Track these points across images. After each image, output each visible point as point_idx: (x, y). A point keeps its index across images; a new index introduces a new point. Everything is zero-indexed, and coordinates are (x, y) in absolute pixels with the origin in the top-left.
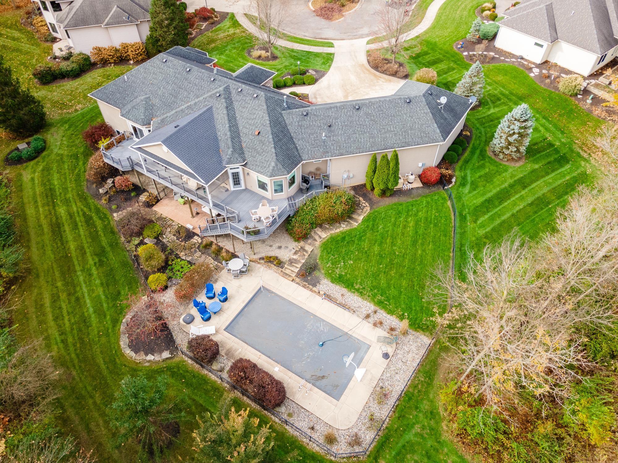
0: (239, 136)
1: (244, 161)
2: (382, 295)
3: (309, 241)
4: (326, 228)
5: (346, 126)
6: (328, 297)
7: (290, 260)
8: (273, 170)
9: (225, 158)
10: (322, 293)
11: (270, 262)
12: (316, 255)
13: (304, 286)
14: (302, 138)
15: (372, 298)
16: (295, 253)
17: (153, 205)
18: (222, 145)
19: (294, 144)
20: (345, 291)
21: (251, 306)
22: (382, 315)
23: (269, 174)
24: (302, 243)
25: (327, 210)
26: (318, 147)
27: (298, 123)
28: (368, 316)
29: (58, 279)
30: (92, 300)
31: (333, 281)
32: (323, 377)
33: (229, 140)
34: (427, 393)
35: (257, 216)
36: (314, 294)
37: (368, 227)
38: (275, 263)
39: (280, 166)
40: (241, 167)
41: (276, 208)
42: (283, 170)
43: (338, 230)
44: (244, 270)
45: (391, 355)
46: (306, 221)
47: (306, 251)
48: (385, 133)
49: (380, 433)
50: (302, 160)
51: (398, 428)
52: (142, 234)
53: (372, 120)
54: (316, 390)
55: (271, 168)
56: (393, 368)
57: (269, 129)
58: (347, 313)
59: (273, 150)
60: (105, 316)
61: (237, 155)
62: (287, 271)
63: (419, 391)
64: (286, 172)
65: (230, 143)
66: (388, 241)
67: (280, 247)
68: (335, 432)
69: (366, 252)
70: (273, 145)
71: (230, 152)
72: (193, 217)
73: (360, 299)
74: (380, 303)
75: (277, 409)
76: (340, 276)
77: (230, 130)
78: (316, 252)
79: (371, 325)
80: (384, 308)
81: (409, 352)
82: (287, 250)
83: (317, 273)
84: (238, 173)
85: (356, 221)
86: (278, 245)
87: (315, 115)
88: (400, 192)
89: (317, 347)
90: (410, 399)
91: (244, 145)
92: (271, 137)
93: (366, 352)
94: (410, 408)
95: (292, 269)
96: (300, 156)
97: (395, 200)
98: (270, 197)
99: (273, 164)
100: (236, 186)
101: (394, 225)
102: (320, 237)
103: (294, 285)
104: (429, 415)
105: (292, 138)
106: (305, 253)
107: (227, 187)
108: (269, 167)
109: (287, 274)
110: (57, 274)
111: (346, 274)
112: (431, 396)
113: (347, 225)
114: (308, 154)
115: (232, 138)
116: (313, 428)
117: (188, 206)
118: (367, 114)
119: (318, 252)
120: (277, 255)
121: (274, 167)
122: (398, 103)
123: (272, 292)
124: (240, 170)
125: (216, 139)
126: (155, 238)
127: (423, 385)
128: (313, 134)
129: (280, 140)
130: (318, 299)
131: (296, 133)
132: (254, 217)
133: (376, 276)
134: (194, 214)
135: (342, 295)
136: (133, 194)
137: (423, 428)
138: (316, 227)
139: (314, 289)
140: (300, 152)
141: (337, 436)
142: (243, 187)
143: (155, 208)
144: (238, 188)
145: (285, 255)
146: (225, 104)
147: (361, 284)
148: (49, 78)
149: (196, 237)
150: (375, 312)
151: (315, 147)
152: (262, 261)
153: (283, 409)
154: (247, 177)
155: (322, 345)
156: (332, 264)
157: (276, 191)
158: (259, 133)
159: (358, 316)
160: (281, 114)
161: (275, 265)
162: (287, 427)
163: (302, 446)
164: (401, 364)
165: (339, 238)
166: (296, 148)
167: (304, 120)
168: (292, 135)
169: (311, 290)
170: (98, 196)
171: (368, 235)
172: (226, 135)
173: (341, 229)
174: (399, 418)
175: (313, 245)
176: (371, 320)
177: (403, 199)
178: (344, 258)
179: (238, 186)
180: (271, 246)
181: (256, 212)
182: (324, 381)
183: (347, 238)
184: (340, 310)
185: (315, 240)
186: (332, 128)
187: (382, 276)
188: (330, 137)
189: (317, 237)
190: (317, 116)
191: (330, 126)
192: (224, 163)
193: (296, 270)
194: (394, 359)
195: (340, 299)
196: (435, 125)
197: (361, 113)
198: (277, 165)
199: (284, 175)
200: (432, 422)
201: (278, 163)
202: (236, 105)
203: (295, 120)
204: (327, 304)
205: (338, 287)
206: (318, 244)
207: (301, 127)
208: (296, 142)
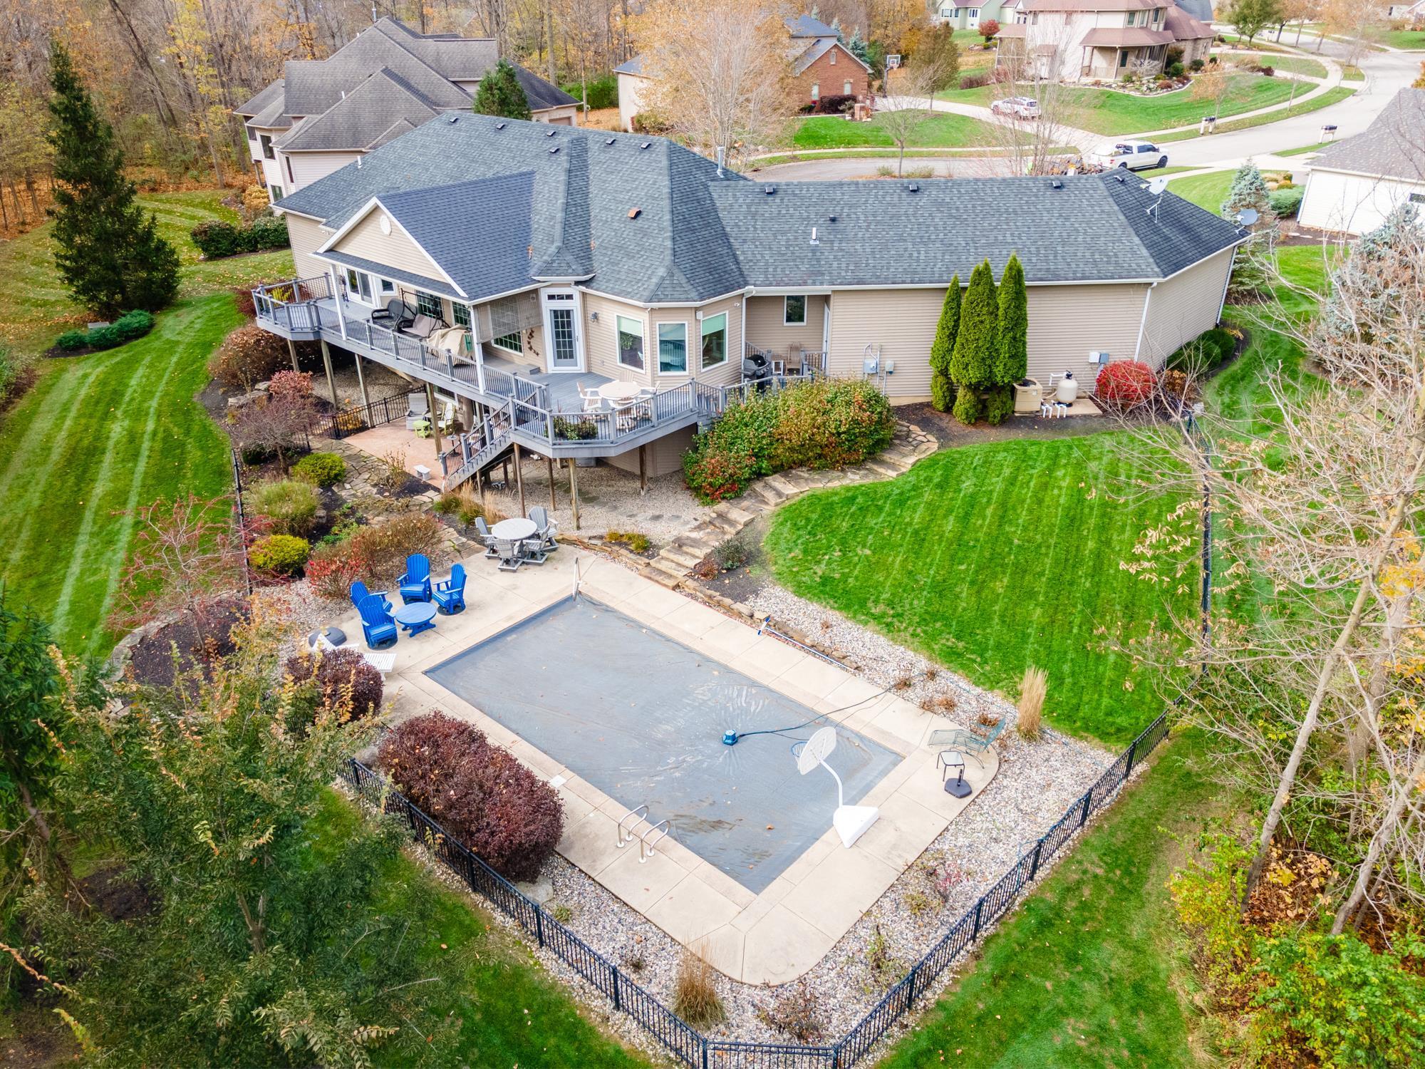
0: (586, 225)
1: (587, 273)
2: (959, 638)
3: (745, 503)
4: (802, 477)
5: (878, 223)
6: (779, 630)
7: (678, 541)
8: (659, 285)
10: (758, 615)
11: (620, 544)
12: (760, 533)
13: (709, 602)
14: (754, 240)
15: (927, 643)
16: (699, 528)
18: (537, 239)
19: (730, 246)
20: (834, 616)
22: (954, 682)
23: (646, 294)
24: (722, 506)
26: (794, 260)
27: (749, 206)
28: (905, 684)
31: (802, 590)
32: (717, 824)
33: (558, 227)
34: (1116, 916)
35: (597, 398)
36: (735, 622)
37: (928, 480)
38: (632, 547)
39: (680, 277)
40: (576, 291)
42: (688, 287)
43: (836, 484)
44: (535, 545)
45: (977, 787)
47: (732, 523)
49: (908, 1018)
50: (746, 284)
51: (989, 1013)
54: (681, 851)
55: (655, 280)
56: (979, 823)
57: (666, 203)
58: (833, 673)
59: (669, 243)
61: (569, 258)
62: (664, 566)
63: (1084, 906)
64: (694, 294)
65: (558, 231)
66: (989, 512)
67: (657, 518)
69: (916, 532)
70: (670, 234)
71: (552, 250)
73: (882, 640)
74: (952, 656)
76: (825, 580)
77: (565, 211)
78: (760, 525)
79: (913, 708)
80: (966, 668)
82: (676, 523)
83: (754, 572)
85: (893, 466)
86: (650, 513)
87: (795, 195)
88: (1033, 420)
90: (1045, 924)
91: (594, 243)
92: (668, 217)
94: (1042, 952)
95: (681, 559)
96: (742, 274)
97: (1017, 436)
98: (646, 381)
99: (662, 272)
101: (1012, 481)
102: (779, 494)
103: (677, 597)
104: (1128, 994)
105: (725, 236)
106: (726, 526)
107: (538, 360)
108: (650, 278)
109: (661, 572)
111: (845, 577)
112: (1136, 932)
113: (864, 476)
114: (766, 272)
115: (566, 225)
116: (637, 966)
119: (766, 528)
120: (642, 532)
121: (663, 279)
124: (575, 305)
127: (1100, 888)
128: (784, 233)
129: (691, 230)
130: (746, 633)
131: (739, 227)
132: (587, 400)
133: (941, 589)
135: (826, 626)
137: (1102, 1035)
138: (770, 473)
139: (738, 606)
140: (745, 268)
142: (581, 367)
143: (349, 440)
145: (665, 531)
147: (891, 604)
149: (429, 493)
150: (932, 675)
151: (786, 260)
152: (596, 543)
153: (540, 893)
154: (592, 325)
155: (734, 740)
156: (805, 552)
158: (638, 213)
159: (871, 681)
160: (706, 187)
161: (631, 551)
164: (1014, 814)
165: (836, 499)
166: (735, 256)
167: (766, 203)
168: (728, 229)
169: (729, 611)
170: (218, 411)
171: (927, 497)
172: (552, 219)
173: (846, 482)
174: (995, 980)
175: (755, 511)
176: (917, 693)
177: (1044, 438)
178: (843, 543)
179: (568, 360)
180: (632, 516)
181: (596, 392)
182: (717, 837)
183: (860, 500)
184: (815, 664)
185: (764, 501)
186: (839, 225)
187: (964, 590)
188: (832, 242)
189: (769, 495)
190: (802, 198)
191: (833, 220)
192: (532, 271)
193: (691, 563)
194: (987, 801)
195: (815, 634)
196: (1136, 240)
197: (923, 200)
198: (671, 275)
200: (1143, 1025)
201: (676, 271)
202: (595, 172)
203: (741, 200)
204: (774, 647)
205: (814, 607)
206: (768, 510)
207: (754, 215)
208: (736, 244)
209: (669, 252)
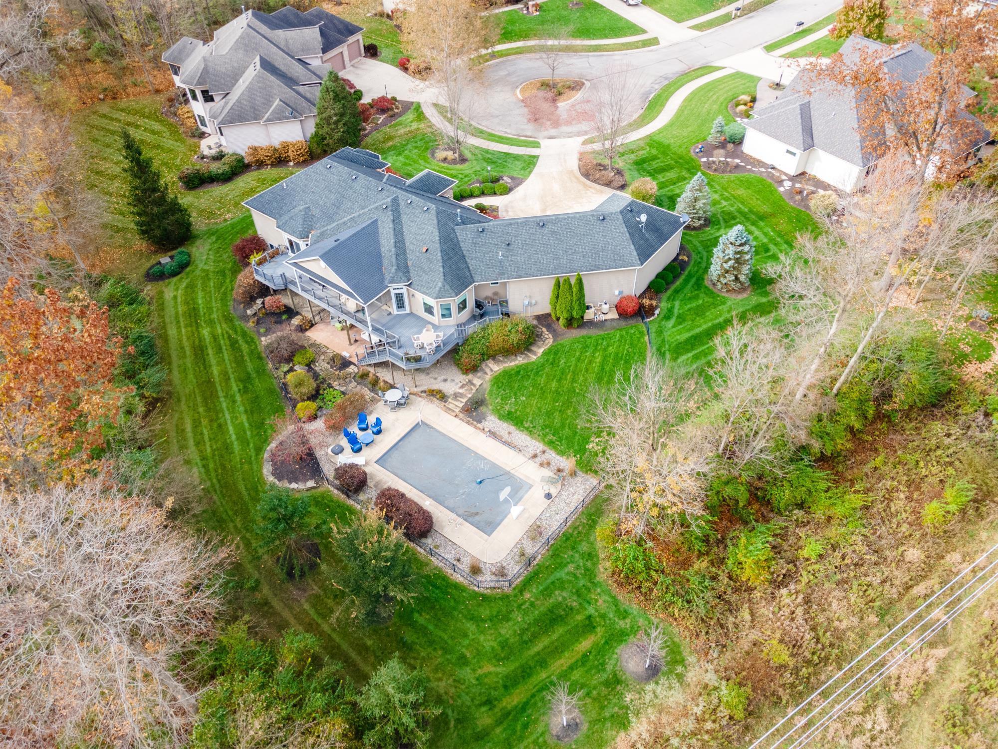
0: (404, 253)
1: (409, 281)
2: (554, 435)
3: (479, 374)
4: (500, 361)
5: (527, 244)
6: (493, 434)
7: (455, 394)
8: (439, 291)
9: (388, 277)
10: (486, 429)
11: (433, 395)
12: (485, 390)
13: (468, 423)
14: (476, 258)
15: (542, 438)
16: (462, 387)
17: (306, 330)
18: (386, 262)
19: (466, 263)
20: (512, 428)
21: (406, 440)
22: (551, 455)
23: (435, 295)
24: (470, 376)
25: (501, 339)
26: (493, 268)
27: (472, 240)
28: (535, 456)
29: (200, 405)
30: (235, 426)
31: (501, 417)
32: (477, 514)
33: (394, 257)
34: (588, 534)
35: (420, 342)
36: (478, 431)
37: (548, 360)
38: (438, 397)
39: (447, 287)
40: (405, 287)
41: (441, 334)
42: (451, 291)
43: (513, 364)
44: (402, 401)
45: (554, 495)
46: (475, 351)
47: (474, 385)
48: (572, 254)
49: (529, 569)
50: (474, 282)
51: (550, 565)
52: (292, 360)
53: (557, 239)
54: (467, 524)
55: (437, 289)
56: (553, 508)
57: (438, 245)
58: (512, 452)
59: (441, 269)
60: (248, 445)
61: (401, 274)
62: (451, 406)
63: (579, 533)
64: (453, 294)
65: (394, 260)
66: (568, 377)
67: (445, 380)
68: (481, 565)
69: (542, 389)
70: (441, 264)
71: (393, 270)
72: (351, 344)
73: (528, 438)
74: (551, 444)
75: (424, 540)
76: (509, 413)
78: (485, 386)
79: (537, 465)
80: (555, 448)
81: (574, 494)
82: (453, 384)
83: (483, 409)
84: (401, 294)
85: (535, 353)
86: (443, 377)
87: (492, 231)
88: (591, 323)
89: (474, 484)
90: (568, 539)
91: (410, 263)
92: (439, 254)
93: (527, 491)
94: (566, 547)
95: (456, 403)
96: (472, 277)
97: (584, 332)
98: (436, 323)
99: (440, 284)
100: (400, 309)
101: (579, 359)
102: (492, 370)
103: (457, 421)
104: (586, 556)
105: (464, 256)
106: (472, 387)
107: (390, 310)
108: (435, 287)
109: (450, 409)
110: (199, 399)
111: (516, 410)
112: (592, 539)
114: (481, 275)
115: (397, 255)
116: (459, 560)
117: (345, 332)
118: (553, 233)
119: (487, 386)
120: (441, 388)
121: (441, 288)
122: (590, 221)
123: (432, 428)
124: (404, 291)
125: (379, 256)
126: (307, 365)
127: (584, 527)
129: (450, 258)
130: (482, 436)
131: (469, 251)
132: (416, 343)
133: (549, 414)
134: (352, 341)
135: (509, 433)
136: (284, 317)
137: (578, 567)
138: (488, 359)
139: (479, 425)
140: (473, 272)
141: (483, 569)
142: (408, 311)
143: (308, 333)
144: (401, 312)
145: (449, 388)
146: (392, 217)
147: (531, 422)
148: (196, 182)
150: (544, 452)
151: (489, 268)
152: (423, 394)
153: (429, 541)
154: (412, 299)
155: (480, 482)
156: (502, 399)
157: (443, 316)
158: (427, 250)
159: (524, 455)
160: (454, 230)
161: (438, 399)
162: (432, 558)
163: (445, 576)
164: (564, 505)
165: (513, 372)
166: (468, 267)
167: (480, 237)
168: (464, 253)
169: (475, 427)
170: (245, 318)
171: (547, 370)
172: (390, 251)
173: (517, 362)
174: (552, 556)
175: (483, 379)
176: (538, 460)
177: (593, 332)
178: (515, 394)
179: (402, 309)
180: (435, 379)
181: (418, 338)
182: (477, 518)
183: (522, 372)
184: (505, 448)
185: (486, 373)
186: (511, 247)
187: (557, 414)
188: (508, 256)
189: (488, 370)
190: (495, 233)
191: (508, 245)
192: (386, 282)
193: (461, 405)
194: (556, 500)
195: (506, 437)
196: (632, 247)
197: (546, 230)
198: (444, 286)
199: (453, 297)
200: (589, 564)
201: (446, 284)
202: (404, 218)
203: (469, 237)
204: (492, 442)
205: (505, 425)
206: (488, 377)
207: (475, 244)
208: (468, 260)
209: (442, 273)
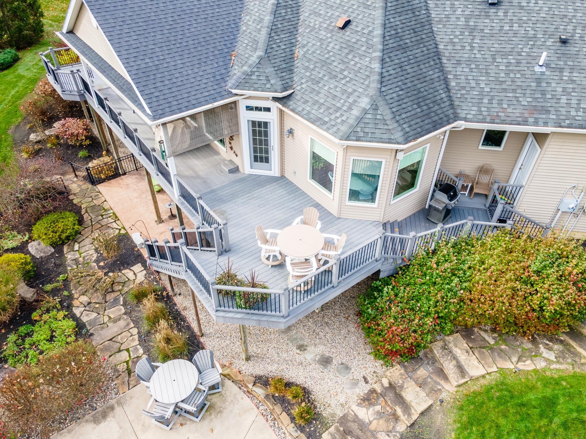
0: (293, 31)
1: (285, 89)
3: (422, 372)
4: (484, 346)
7: (344, 420)
8: (360, 120)
9: (237, 71)
11: (282, 401)
14: (469, 61)
16: (368, 400)
18: (243, 43)
19: (442, 69)
23: (344, 128)
24: (396, 372)
25: (505, 289)
26: (514, 91)
27: (467, 19)
33: (264, 32)
35: (275, 249)
38: (296, 411)
39: (385, 112)
41: (340, 239)
42: (392, 125)
43: (527, 365)
46: (425, 305)
47: (406, 407)
50: (456, 118)
52: (30, 231)
55: (356, 112)
57: (378, 13)
59: (376, 66)
61: (270, 70)
64: (398, 135)
65: (263, 36)
67: (326, 361)
70: (378, 54)
71: (254, 59)
77: (275, 13)
82: (344, 379)
84: (266, 124)
86: (322, 349)
87: (521, 8)
91: (299, 52)
92: (378, 32)
96: (452, 106)
98: (333, 207)
99: (365, 102)
100: (259, 164)
102: (461, 370)
105: (438, 54)
106: (399, 411)
108: (350, 108)
113: (561, 357)
114: (480, 102)
115: (273, 30)
119: (447, 423)
120: (309, 384)
121: (365, 112)
124: (272, 118)
126: (53, 245)
128: (505, 55)
129: (404, 48)
131: (453, 44)
132: (265, 249)
136: (82, 154)
138: (452, 333)
140: (456, 95)
142: (274, 170)
143: (101, 187)
144: (261, 170)
145: (334, 392)
149: (138, 268)
151: (505, 90)
152: (260, 391)
154: (288, 141)
157: (354, 195)
158: (347, 23)
161: (293, 419)
165: (531, 396)
166: (446, 81)
167: (487, 16)
168: (441, 47)
170: (22, 144)
172: (261, 21)
173: (541, 364)
175: (434, 391)
179: (264, 164)
180: (302, 348)
181: (275, 236)
185: (441, 373)
186: (572, 49)
188: (561, 70)
189: (449, 367)
190: (528, 11)
191: (564, 42)
192: (231, 82)
198: (375, 108)
199: (390, 141)
201: (381, 103)
203: (459, 12)
206: (449, 390)
207: (472, 30)
208: (448, 66)
209: (376, 77)
